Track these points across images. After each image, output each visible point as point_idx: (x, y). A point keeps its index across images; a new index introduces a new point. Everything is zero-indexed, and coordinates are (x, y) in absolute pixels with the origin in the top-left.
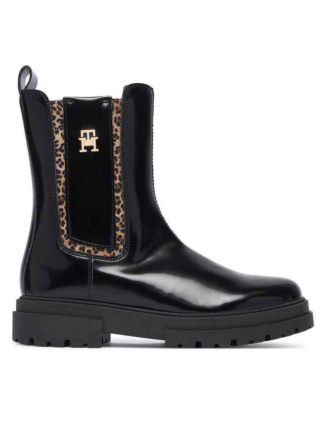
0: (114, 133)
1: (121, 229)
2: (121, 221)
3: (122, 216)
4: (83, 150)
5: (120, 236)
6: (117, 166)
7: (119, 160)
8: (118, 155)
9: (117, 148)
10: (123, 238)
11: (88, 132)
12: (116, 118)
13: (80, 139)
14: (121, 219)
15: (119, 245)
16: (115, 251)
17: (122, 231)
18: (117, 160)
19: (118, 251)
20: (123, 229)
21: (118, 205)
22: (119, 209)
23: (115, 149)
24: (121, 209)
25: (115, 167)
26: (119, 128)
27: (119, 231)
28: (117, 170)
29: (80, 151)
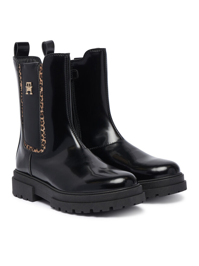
0: (40, 83)
1: (44, 138)
2: (44, 133)
3: (44, 131)
4: (27, 94)
5: (44, 142)
6: (42, 102)
7: (43, 99)
8: (42, 96)
9: (42, 92)
10: (45, 143)
11: (29, 83)
12: (40, 75)
13: (26, 87)
14: (44, 132)
15: (43, 146)
16: (41, 150)
17: (45, 139)
18: (42, 99)
19: (43, 150)
20: (45, 138)
21: (42, 124)
22: (43, 127)
23: (41, 93)
24: (44, 127)
25: (41, 103)
26: (42, 81)
27: (43, 139)
28: (41, 105)
29: (26, 94)
